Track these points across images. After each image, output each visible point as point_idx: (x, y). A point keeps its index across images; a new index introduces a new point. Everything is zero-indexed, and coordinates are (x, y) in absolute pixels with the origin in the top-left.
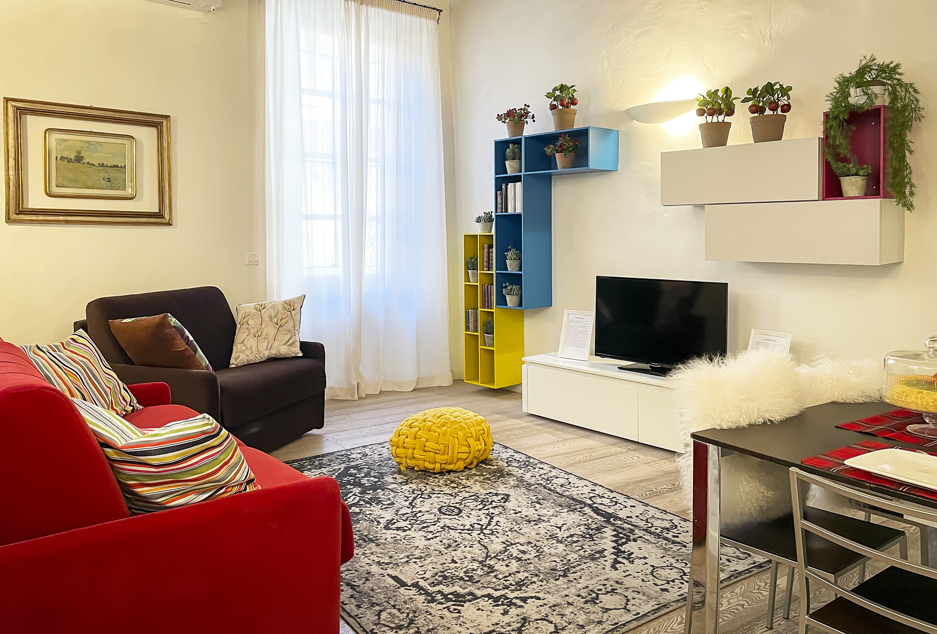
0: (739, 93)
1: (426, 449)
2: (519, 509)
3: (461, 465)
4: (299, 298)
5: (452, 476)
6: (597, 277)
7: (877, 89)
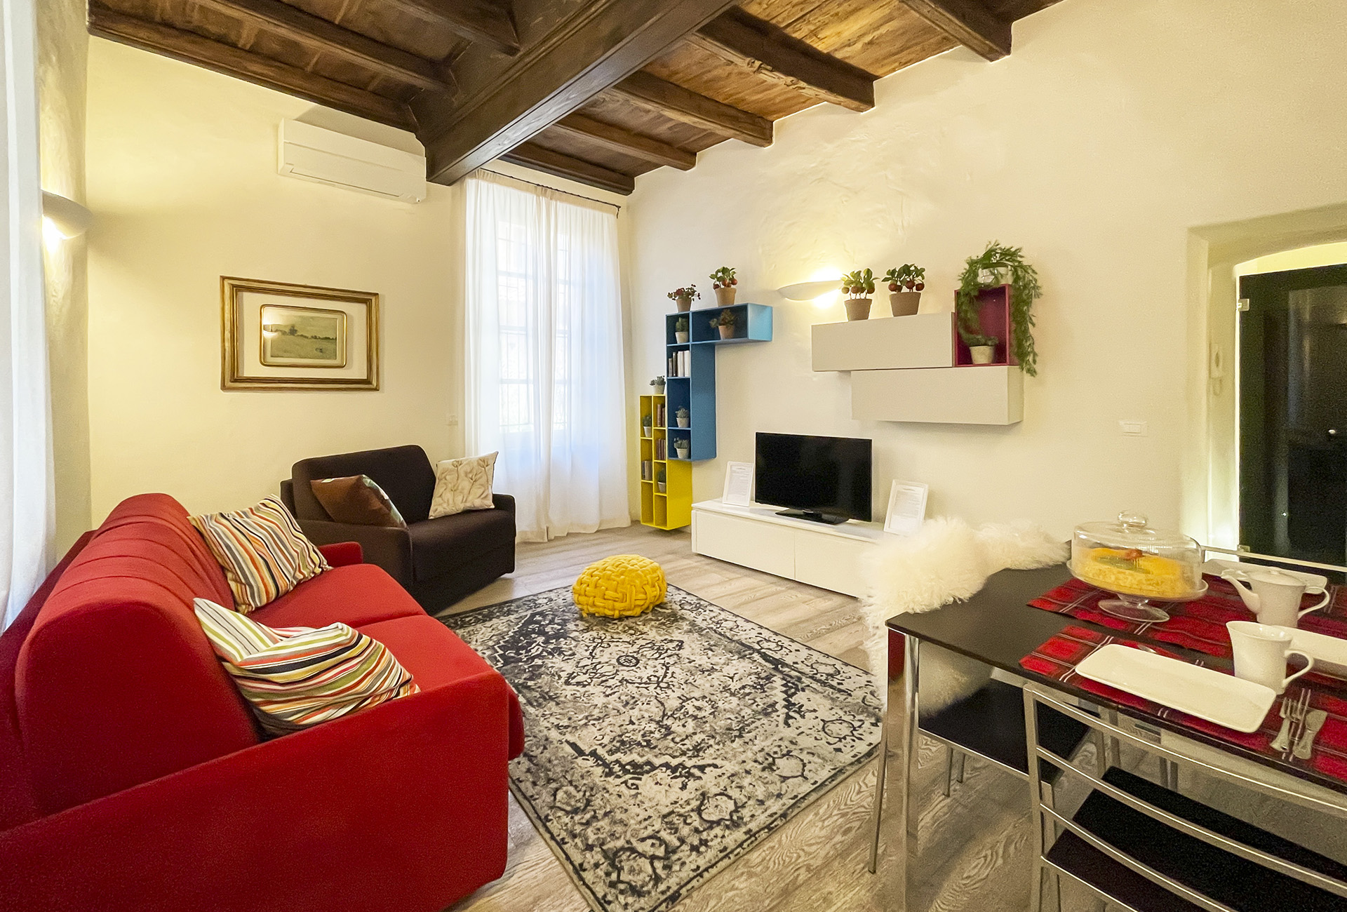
0: (879, 274)
1: (606, 597)
2: (692, 658)
3: (638, 611)
4: (492, 455)
5: (629, 622)
6: (757, 433)
7: (1002, 270)
